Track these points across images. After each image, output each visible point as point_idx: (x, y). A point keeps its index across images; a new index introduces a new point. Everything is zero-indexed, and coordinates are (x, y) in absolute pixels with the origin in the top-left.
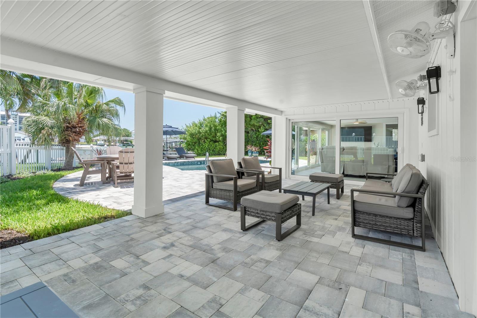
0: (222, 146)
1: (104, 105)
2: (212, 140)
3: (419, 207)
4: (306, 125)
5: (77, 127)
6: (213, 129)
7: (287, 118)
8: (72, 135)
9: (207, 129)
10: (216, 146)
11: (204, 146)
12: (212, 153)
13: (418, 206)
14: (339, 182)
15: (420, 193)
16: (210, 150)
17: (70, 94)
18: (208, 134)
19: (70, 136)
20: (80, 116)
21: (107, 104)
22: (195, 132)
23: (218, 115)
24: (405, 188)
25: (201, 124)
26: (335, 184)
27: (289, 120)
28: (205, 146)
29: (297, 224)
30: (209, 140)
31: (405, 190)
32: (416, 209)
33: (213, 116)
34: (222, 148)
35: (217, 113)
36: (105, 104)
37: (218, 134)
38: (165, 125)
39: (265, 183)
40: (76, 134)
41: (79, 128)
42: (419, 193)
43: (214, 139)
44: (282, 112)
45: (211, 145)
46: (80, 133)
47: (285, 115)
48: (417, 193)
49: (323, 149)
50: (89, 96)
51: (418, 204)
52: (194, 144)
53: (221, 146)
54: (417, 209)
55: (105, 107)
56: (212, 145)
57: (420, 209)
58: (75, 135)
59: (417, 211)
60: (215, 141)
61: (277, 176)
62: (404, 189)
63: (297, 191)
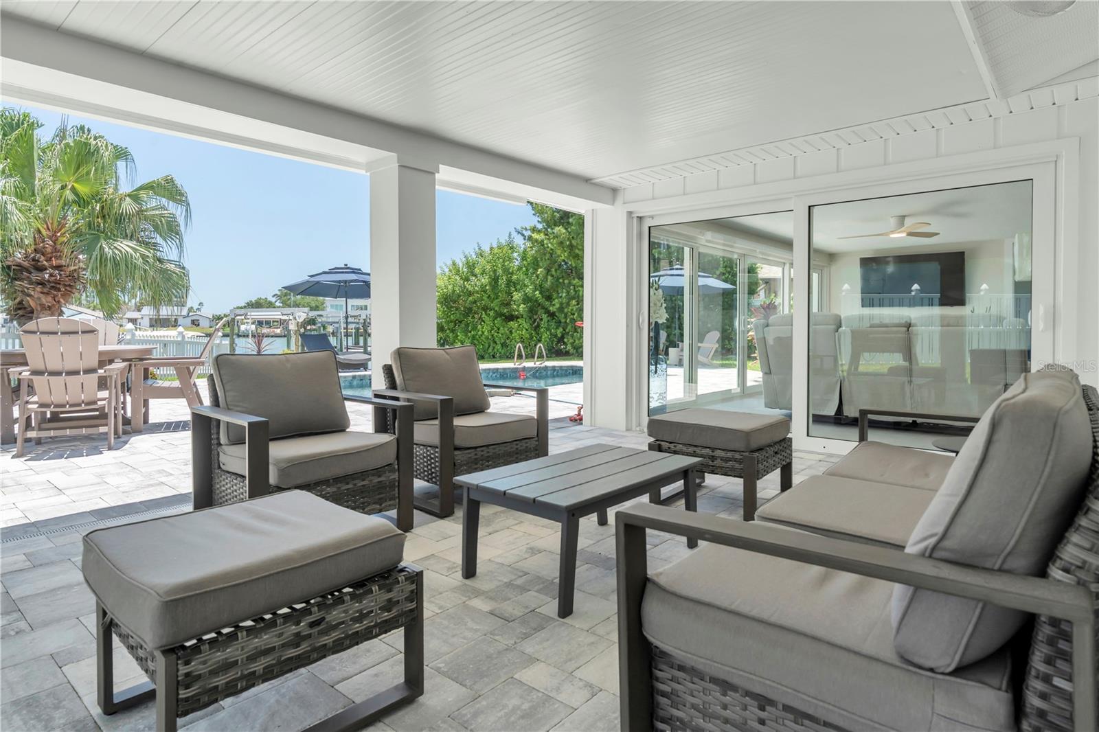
0: (527, 330)
1: (128, 199)
2: (501, 315)
3: (1057, 681)
4: (724, 245)
5: (46, 269)
6: (502, 282)
7: (630, 213)
8: (32, 293)
9: (485, 280)
10: (511, 332)
11: (480, 333)
12: (500, 353)
13: (1047, 679)
14: (760, 449)
15: (1066, 570)
16: (495, 343)
17: (24, 166)
18: (489, 297)
19: (29, 295)
20: (59, 234)
21: (134, 196)
22: (454, 291)
23: (519, 241)
24: (947, 519)
25: (471, 266)
26: (737, 456)
27: (640, 218)
28: (483, 333)
29: (406, 681)
30: (492, 313)
31: (944, 536)
32: (1033, 701)
33: (503, 242)
34: (527, 336)
35: (514, 234)
36: (129, 196)
37: (517, 296)
38: (343, 266)
39: (457, 449)
40: (45, 290)
41: (52, 271)
42: (1056, 572)
43: (505, 311)
44: (614, 191)
45: (499, 329)
46: (58, 286)
47: (624, 203)
48: (1041, 572)
49: (767, 326)
50: (74, 174)
51: (1049, 661)
52: (452, 325)
53: (524, 330)
54: (1044, 696)
55: (128, 206)
56: (502, 328)
57: (1063, 704)
58: (42, 293)
59: (1042, 714)
60: (511, 318)
61: (526, 421)
62: (940, 529)
63: (505, 493)
